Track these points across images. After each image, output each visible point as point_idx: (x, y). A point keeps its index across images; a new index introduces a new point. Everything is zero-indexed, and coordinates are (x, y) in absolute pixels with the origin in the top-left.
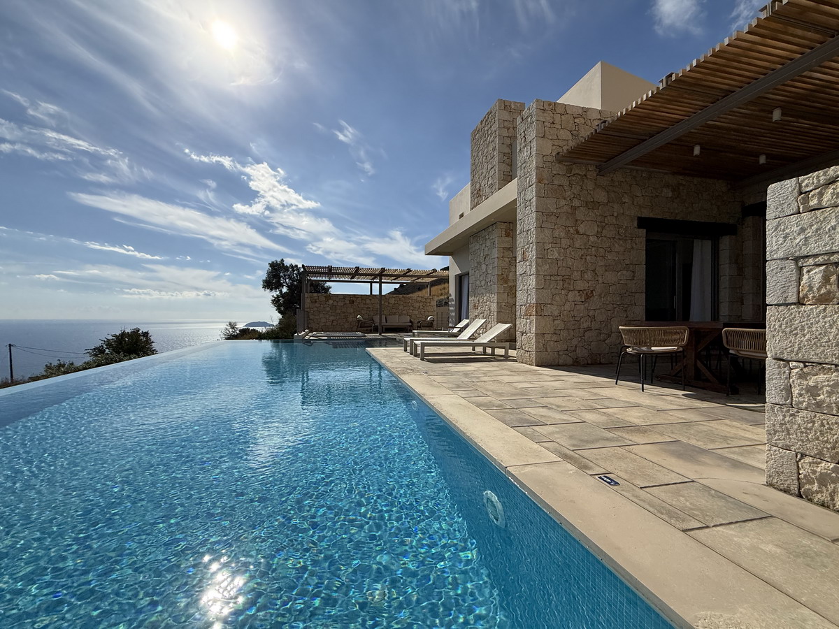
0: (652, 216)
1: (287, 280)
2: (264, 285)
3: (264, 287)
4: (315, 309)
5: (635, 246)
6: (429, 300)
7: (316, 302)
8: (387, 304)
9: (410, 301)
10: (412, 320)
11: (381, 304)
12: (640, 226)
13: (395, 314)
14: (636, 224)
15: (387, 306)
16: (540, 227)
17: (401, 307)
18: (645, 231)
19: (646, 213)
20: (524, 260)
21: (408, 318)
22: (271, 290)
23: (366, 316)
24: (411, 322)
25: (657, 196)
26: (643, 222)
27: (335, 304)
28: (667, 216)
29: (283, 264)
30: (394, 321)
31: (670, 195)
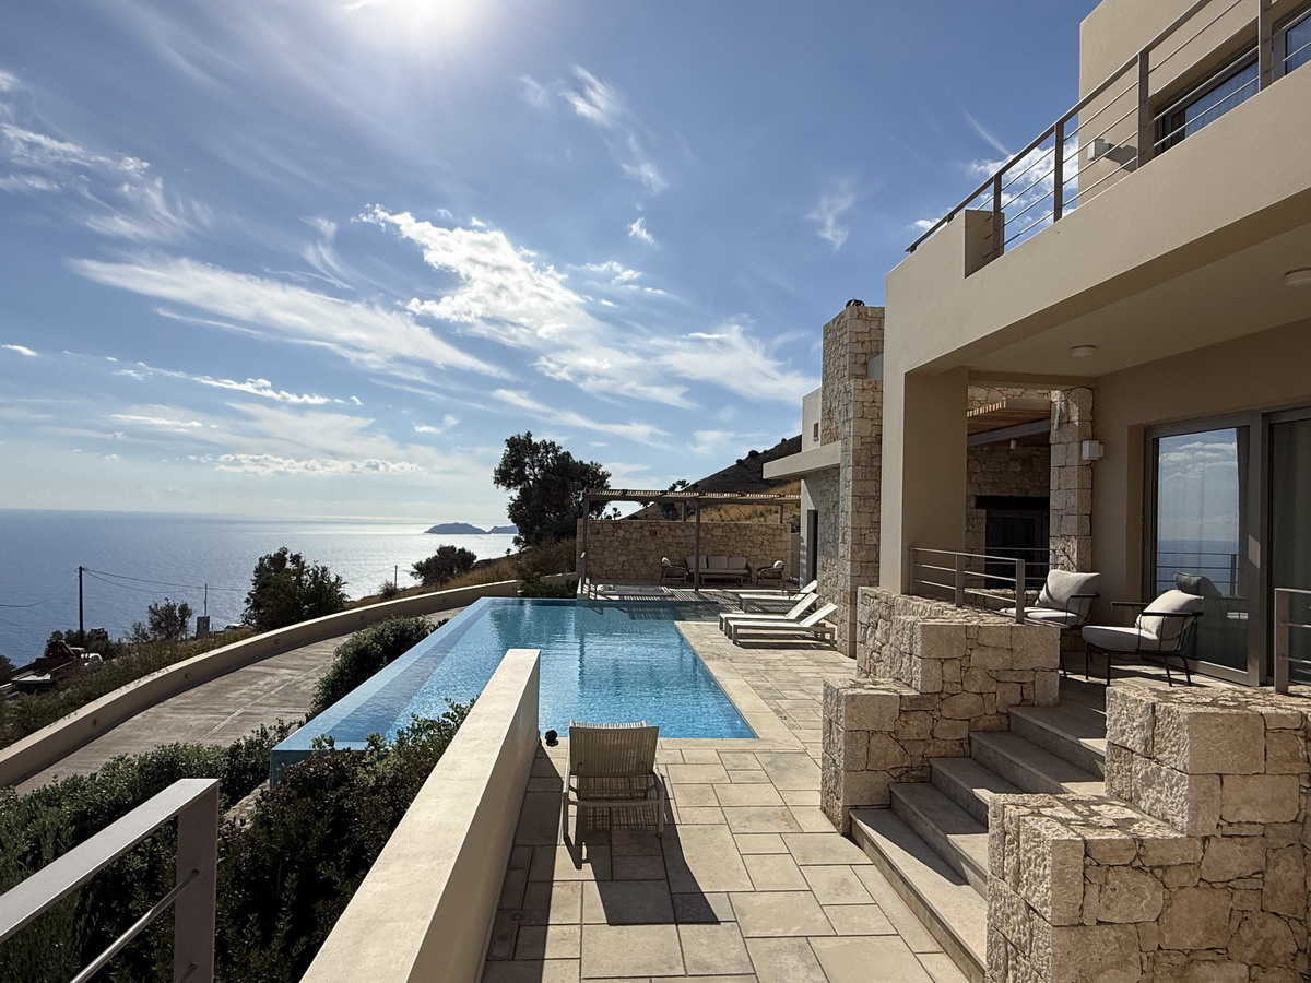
0: (994, 493)
1: (536, 470)
2: (496, 478)
3: (497, 481)
4: (597, 544)
5: (971, 528)
6: (779, 532)
7: (598, 533)
8: (709, 536)
9: (748, 532)
10: (750, 564)
11: (698, 538)
12: (979, 506)
13: (721, 554)
14: (973, 504)
15: (710, 540)
16: (857, 512)
17: (732, 542)
18: (985, 511)
19: (987, 492)
20: (844, 542)
21: (743, 562)
22: (509, 486)
23: (676, 557)
24: (747, 567)
25: (1001, 472)
26: (982, 502)
27: (628, 536)
28: (1015, 493)
29: (530, 441)
30: (720, 566)
31: (1019, 468)
